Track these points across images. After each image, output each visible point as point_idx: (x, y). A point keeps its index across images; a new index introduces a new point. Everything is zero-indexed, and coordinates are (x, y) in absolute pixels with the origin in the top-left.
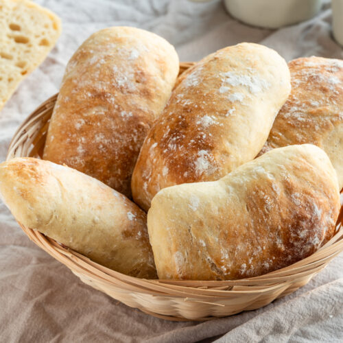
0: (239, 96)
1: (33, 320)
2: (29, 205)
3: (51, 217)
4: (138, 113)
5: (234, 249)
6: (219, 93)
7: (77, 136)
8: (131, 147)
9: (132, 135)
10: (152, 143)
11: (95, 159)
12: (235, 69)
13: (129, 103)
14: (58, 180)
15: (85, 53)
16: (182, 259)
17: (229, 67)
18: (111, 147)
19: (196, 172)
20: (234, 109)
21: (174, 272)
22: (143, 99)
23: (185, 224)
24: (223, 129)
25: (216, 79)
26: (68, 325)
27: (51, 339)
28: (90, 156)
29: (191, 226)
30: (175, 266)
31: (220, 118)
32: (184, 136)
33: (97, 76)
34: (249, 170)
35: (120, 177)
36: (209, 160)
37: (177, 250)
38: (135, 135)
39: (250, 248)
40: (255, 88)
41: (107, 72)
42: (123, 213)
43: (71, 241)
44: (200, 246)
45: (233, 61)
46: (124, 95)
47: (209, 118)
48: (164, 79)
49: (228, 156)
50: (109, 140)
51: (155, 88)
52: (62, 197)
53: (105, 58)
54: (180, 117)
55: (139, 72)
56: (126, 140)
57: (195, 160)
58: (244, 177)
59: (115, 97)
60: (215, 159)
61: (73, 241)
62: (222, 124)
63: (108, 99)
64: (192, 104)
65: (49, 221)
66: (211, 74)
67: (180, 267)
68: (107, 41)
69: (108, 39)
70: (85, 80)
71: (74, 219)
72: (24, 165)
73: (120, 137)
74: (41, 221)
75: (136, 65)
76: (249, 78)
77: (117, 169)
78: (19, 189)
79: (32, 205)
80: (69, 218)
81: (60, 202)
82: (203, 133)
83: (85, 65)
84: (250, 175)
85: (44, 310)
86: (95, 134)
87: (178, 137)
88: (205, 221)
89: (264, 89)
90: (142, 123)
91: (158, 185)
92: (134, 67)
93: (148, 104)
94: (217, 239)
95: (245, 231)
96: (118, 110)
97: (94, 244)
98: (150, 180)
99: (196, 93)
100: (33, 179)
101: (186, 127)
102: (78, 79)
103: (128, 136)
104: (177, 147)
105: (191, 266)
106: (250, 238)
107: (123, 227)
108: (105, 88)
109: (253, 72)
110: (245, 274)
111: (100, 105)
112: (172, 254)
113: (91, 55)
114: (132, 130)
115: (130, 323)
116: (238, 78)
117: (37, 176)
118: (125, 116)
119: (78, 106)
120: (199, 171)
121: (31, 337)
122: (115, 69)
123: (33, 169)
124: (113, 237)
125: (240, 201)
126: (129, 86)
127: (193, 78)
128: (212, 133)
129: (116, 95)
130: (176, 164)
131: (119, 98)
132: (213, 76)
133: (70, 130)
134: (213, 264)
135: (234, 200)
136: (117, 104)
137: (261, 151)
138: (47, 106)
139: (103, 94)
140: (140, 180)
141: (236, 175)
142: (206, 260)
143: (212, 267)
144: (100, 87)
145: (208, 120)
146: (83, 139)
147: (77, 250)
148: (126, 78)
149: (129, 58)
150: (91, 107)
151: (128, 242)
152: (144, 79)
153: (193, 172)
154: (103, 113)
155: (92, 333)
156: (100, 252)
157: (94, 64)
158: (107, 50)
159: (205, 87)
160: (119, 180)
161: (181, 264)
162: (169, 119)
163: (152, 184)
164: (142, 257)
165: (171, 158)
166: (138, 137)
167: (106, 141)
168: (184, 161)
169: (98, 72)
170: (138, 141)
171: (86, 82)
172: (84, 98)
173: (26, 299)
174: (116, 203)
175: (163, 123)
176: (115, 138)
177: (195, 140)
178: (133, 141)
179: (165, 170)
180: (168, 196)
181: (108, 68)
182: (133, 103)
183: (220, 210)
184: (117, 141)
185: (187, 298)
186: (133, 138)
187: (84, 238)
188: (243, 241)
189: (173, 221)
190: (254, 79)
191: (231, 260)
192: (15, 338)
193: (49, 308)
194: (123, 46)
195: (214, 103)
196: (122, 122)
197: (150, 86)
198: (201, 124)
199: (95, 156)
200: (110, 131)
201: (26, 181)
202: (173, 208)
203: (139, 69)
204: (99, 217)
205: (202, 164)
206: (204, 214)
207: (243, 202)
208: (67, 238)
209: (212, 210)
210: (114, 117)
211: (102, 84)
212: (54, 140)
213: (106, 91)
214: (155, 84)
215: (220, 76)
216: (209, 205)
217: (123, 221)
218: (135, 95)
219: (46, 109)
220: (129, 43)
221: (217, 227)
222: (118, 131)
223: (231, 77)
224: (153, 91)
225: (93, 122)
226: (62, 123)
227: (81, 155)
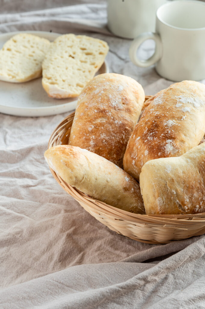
0: (188, 108)
1: (67, 243)
2: (70, 171)
3: (83, 178)
4: (125, 121)
5: (192, 196)
6: (176, 107)
7: (90, 135)
8: (121, 141)
9: (122, 134)
10: (136, 137)
11: (101, 149)
12: (184, 94)
13: (119, 116)
14: (86, 157)
15: (91, 88)
16: (162, 202)
17: (180, 93)
18: (110, 141)
19: (166, 152)
20: (186, 116)
21: (157, 210)
22: (127, 113)
23: (163, 181)
24: (180, 127)
25: (173, 100)
26: (87, 247)
27: (78, 255)
28: (98, 146)
29: (167, 182)
30: (157, 206)
31: (178, 121)
32: (157, 132)
33: (100, 100)
34: (199, 149)
35: (115, 159)
36: (173, 145)
37: (159, 196)
38: (123, 134)
39: (201, 195)
40: (197, 105)
41: (106, 98)
42: (123, 177)
43: (94, 193)
44: (172, 194)
45: (182, 90)
46: (116, 111)
47: (171, 121)
48: (138, 103)
49: (184, 143)
50: (109, 137)
51: (133, 107)
52: (89, 166)
53: (104, 90)
54: (153, 121)
55: (124, 98)
56: (119, 138)
57: (165, 145)
58: (196, 154)
59: (111, 112)
60: (176, 145)
61: (95, 192)
62: (180, 125)
63: (107, 114)
64: (160, 114)
65: (82, 180)
66: (170, 97)
67: (160, 206)
68: (104, 81)
69: (104, 80)
70: (92, 103)
71: (96, 179)
72: (65, 148)
73: (115, 135)
74: (78, 181)
75: (122, 94)
76: (193, 99)
77: (114, 155)
78: (64, 161)
79: (72, 170)
80: (93, 179)
81: (88, 169)
82: (168, 130)
83: (92, 94)
84: (200, 152)
85: (73, 238)
86: (101, 133)
87: (153, 133)
88: (175, 179)
89: (201, 105)
90: (127, 128)
91: (142, 161)
92: (121, 95)
93: (130, 116)
94: (182, 190)
95: (198, 185)
96: (114, 119)
97: (108, 195)
98: (136, 158)
99: (162, 108)
100: (72, 156)
101: (158, 127)
102: (88, 102)
103: (120, 135)
104: (153, 138)
105: (167, 206)
106: (201, 189)
107: (123, 185)
108: (105, 107)
109: (195, 96)
110: (198, 211)
111: (103, 117)
112: (155, 199)
113: (95, 89)
114: (122, 132)
115: (124, 245)
116: (186, 99)
117: (74, 154)
118: (118, 123)
119: (89, 118)
120: (167, 152)
121: (67, 253)
122: (110, 96)
123: (71, 150)
124: (118, 191)
125: (195, 168)
126: (119, 106)
127: (158, 100)
128: (173, 130)
129: (112, 111)
130: (153, 148)
131: (113, 113)
132: (171, 98)
133: (85, 132)
134: (180, 205)
135: (191, 167)
136: (112, 116)
137: (201, 142)
138: (68, 120)
139: (104, 110)
140: (129, 159)
141: (191, 153)
142: (176, 202)
143: (179, 206)
144: (102, 107)
145: (171, 122)
146: (93, 137)
147: (97, 198)
148: (117, 102)
149: (118, 90)
150: (97, 118)
151: (126, 194)
152: (127, 102)
153: (164, 153)
154: (105, 122)
155: (102, 251)
156: (111, 199)
157: (97, 94)
158: (104, 86)
159: (167, 104)
160: (115, 161)
161: (161, 205)
162: (146, 123)
163: (138, 161)
164: (135, 203)
165: (150, 145)
166: (126, 136)
167: (107, 138)
168: (158, 146)
169: (100, 98)
170: (125, 138)
171: (93, 104)
172: (92, 113)
173: (61, 232)
174: (119, 171)
175: (142, 126)
176: (112, 136)
177: (164, 134)
178: (122, 138)
179: (146, 152)
180: (153, 165)
181: (106, 96)
182: (122, 116)
183: (184, 172)
184: (113, 138)
185: (165, 225)
186: (122, 136)
187: (102, 191)
188: (197, 191)
189: (157, 179)
190: (196, 100)
191: (190, 202)
192: (57, 254)
193: (75, 237)
194: (114, 84)
195: (174, 113)
196: (116, 126)
197: (131, 107)
198: (167, 125)
199: (101, 147)
200: (109, 132)
201: (68, 157)
202: (156, 171)
203: (124, 97)
204: (110, 179)
205: (169, 148)
206: (174, 175)
207: (196, 168)
208: (92, 191)
209: (179, 172)
210: (111, 124)
211: (103, 105)
212: (75, 138)
213: (106, 109)
214: (134, 106)
215: (175, 98)
216: (177, 170)
217: (123, 181)
218: (123, 111)
219: (67, 121)
220: (117, 82)
221: (182, 183)
222: (114, 132)
223: (182, 98)
224: (132, 109)
225: (99, 126)
226: (80, 128)
227: (93, 146)
